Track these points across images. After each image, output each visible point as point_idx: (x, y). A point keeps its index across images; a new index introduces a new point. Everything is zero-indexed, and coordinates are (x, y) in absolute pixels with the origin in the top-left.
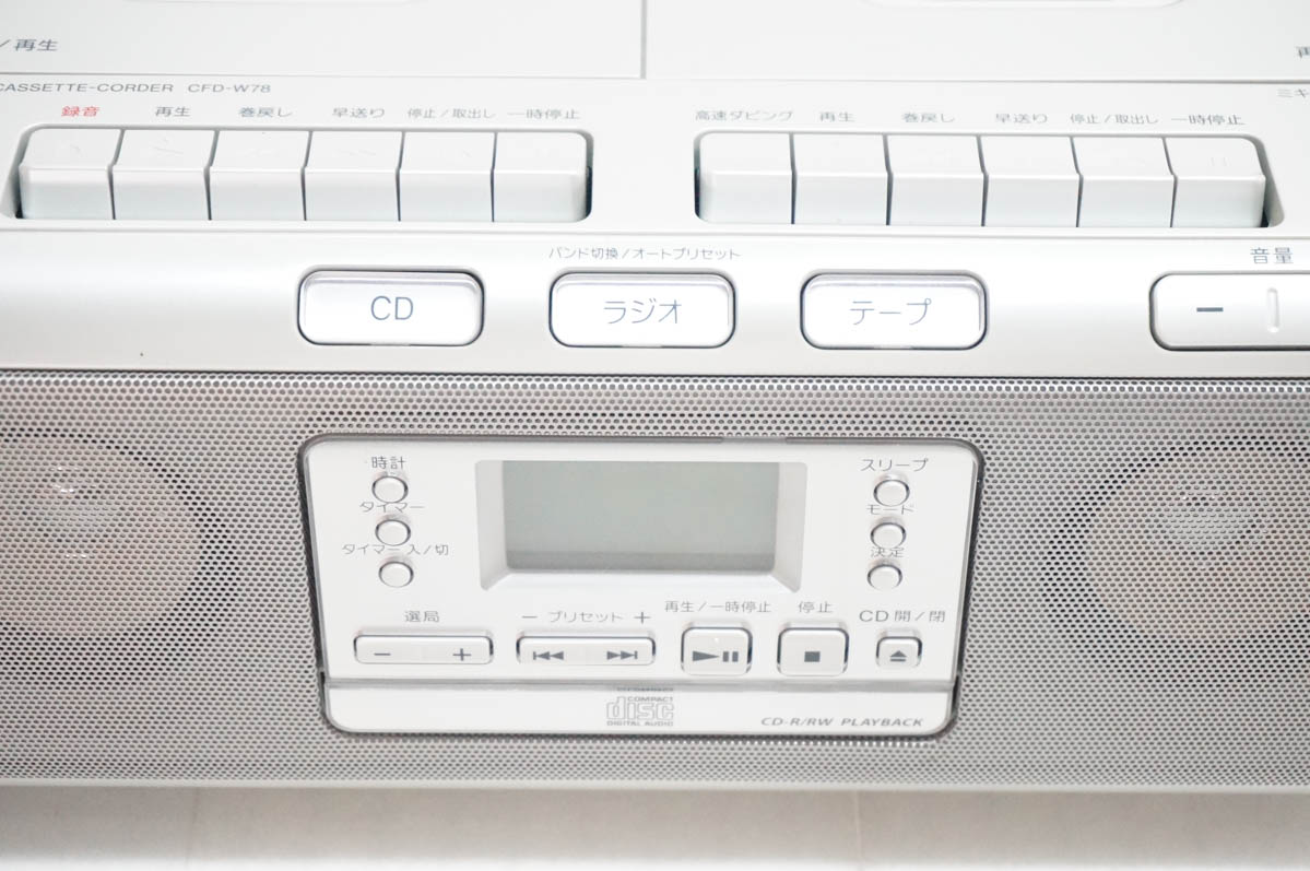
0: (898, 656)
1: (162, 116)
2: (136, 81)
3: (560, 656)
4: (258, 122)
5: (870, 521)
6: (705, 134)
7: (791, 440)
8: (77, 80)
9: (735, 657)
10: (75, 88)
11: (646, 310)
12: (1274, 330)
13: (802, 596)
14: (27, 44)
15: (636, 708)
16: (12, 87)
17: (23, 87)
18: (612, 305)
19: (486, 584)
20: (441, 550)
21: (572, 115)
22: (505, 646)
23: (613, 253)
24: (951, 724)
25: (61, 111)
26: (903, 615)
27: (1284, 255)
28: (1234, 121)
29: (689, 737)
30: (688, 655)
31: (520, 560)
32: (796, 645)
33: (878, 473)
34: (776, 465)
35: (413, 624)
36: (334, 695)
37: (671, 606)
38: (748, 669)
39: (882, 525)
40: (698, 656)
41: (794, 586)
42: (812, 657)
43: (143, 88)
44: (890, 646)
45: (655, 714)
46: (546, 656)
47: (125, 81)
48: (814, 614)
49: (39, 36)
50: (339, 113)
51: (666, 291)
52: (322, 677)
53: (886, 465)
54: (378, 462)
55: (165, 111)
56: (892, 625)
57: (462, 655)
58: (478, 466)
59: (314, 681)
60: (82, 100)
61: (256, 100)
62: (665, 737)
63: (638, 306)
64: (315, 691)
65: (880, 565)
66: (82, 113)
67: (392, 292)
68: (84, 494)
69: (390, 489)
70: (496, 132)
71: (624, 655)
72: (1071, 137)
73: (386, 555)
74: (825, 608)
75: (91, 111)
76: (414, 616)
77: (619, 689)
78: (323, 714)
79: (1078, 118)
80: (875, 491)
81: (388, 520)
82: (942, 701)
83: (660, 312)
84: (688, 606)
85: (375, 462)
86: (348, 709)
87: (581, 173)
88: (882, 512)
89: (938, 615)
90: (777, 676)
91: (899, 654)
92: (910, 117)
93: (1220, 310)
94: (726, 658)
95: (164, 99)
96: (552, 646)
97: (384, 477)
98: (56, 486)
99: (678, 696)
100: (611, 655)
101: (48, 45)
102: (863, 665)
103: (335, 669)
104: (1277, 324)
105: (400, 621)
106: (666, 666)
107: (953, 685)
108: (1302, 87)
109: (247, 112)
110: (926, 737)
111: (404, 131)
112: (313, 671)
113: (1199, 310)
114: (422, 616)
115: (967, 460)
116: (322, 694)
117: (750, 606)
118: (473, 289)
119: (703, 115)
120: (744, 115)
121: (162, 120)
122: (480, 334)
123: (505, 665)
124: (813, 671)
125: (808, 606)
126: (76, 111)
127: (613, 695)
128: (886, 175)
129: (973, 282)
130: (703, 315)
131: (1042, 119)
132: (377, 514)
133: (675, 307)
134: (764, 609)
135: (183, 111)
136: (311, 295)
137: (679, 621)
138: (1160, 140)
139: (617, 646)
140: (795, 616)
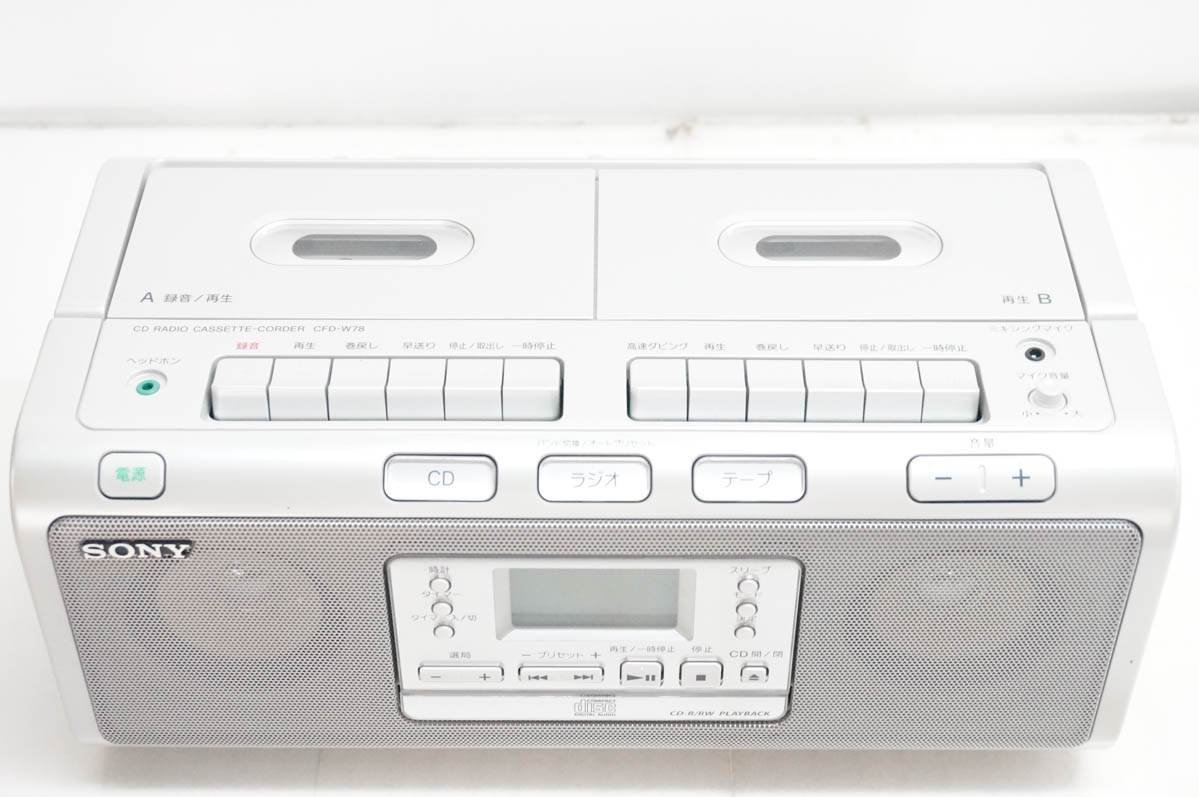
0: (754, 677)
1: (298, 349)
2: (281, 324)
3: (545, 678)
4: (357, 352)
5: (735, 602)
6: (632, 360)
7: (685, 557)
8: (245, 323)
9: (653, 678)
10: (244, 329)
11: (597, 479)
12: (982, 491)
13: (694, 643)
14: (213, 298)
15: (592, 706)
16: (205, 329)
17: (212, 329)
18: (577, 475)
19: (499, 636)
20: (472, 618)
21: (551, 347)
22: (511, 671)
23: (576, 443)
24: (788, 713)
25: (236, 346)
26: (757, 654)
27: (989, 443)
28: (961, 349)
29: (625, 722)
30: (624, 677)
31: (520, 620)
32: (690, 671)
33: (741, 574)
34: (678, 570)
35: (456, 659)
36: (405, 700)
37: (614, 649)
38: (662, 684)
39: (742, 604)
40: (630, 678)
41: (690, 638)
42: (701, 678)
43: (286, 329)
44: (748, 672)
45: (604, 709)
46: (537, 678)
47: (274, 323)
48: (702, 653)
49: (221, 293)
50: (407, 346)
51: (609, 468)
52: (399, 688)
53: (745, 570)
54: (433, 569)
55: (299, 345)
56: (751, 660)
57: (485, 677)
58: (494, 571)
59: (394, 691)
60: (248, 338)
61: (355, 337)
62: (610, 722)
63: (592, 477)
64: (394, 697)
65: (742, 626)
66: (248, 347)
67: (441, 468)
68: (250, 575)
69: (441, 584)
70: (504, 358)
71: (585, 677)
72: (860, 360)
73: (437, 621)
74: (708, 650)
75: (255, 346)
76: (455, 655)
77: (581, 695)
78: (400, 709)
79: (864, 347)
80: (739, 584)
81: (439, 602)
82: (783, 701)
83: (606, 480)
84: (624, 649)
85: (431, 570)
86: (414, 707)
87: (557, 388)
88: (742, 596)
89: (779, 654)
90: (678, 687)
91: (754, 676)
92: (761, 347)
93: (950, 478)
94: (647, 678)
95: (299, 337)
96: (541, 672)
97: (437, 578)
98: (234, 570)
99: (619, 700)
100: (576, 677)
101: (227, 298)
102: (732, 681)
103: (406, 685)
104: (985, 487)
105: (446, 657)
106: (611, 682)
107: (788, 693)
108: (1004, 324)
109: (350, 345)
110: (772, 722)
111: (447, 358)
112: (393, 686)
113: (937, 478)
114: (460, 655)
115: (794, 569)
116: (399, 698)
117: (663, 649)
118: (490, 465)
119: (632, 346)
120: (657, 346)
121: (298, 352)
122: (494, 495)
123: (511, 682)
124: (701, 685)
125: (699, 649)
126: (245, 346)
127: (578, 699)
128: (745, 389)
129: (797, 460)
130: (631, 482)
131: (842, 347)
132: (432, 599)
133: (614, 476)
134: (671, 650)
135: (311, 345)
136: (391, 469)
137: (618, 658)
138: (915, 363)
139: (580, 672)
140: (691, 655)
